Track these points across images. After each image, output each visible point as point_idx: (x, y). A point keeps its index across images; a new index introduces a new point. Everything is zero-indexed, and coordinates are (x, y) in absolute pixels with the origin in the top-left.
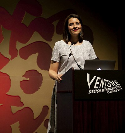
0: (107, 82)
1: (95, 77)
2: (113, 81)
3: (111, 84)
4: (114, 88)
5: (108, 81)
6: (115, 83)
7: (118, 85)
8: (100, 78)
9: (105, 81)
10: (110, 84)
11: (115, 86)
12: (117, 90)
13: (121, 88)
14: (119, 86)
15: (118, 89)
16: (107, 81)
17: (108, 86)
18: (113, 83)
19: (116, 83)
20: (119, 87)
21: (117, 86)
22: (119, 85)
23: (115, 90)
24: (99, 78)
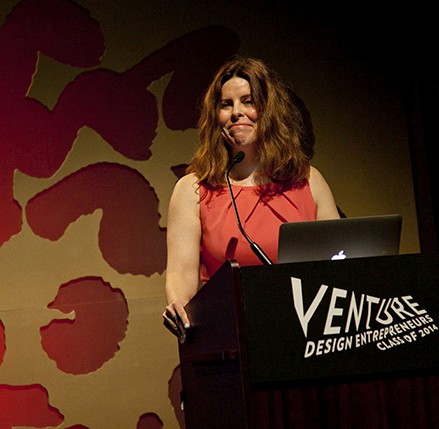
0: (373, 304)
1: (324, 289)
2: (396, 300)
3: (390, 311)
4: (404, 327)
5: (376, 300)
6: (407, 308)
7: (419, 313)
8: (343, 293)
9: (366, 303)
10: (386, 312)
11: (408, 318)
12: (417, 333)
13: (431, 324)
14: (423, 315)
15: (422, 328)
16: (372, 300)
17: (378, 319)
18: (397, 306)
19: (412, 306)
20: (424, 321)
21: (417, 316)
22: (424, 311)
23: (408, 332)
24: (339, 293)
